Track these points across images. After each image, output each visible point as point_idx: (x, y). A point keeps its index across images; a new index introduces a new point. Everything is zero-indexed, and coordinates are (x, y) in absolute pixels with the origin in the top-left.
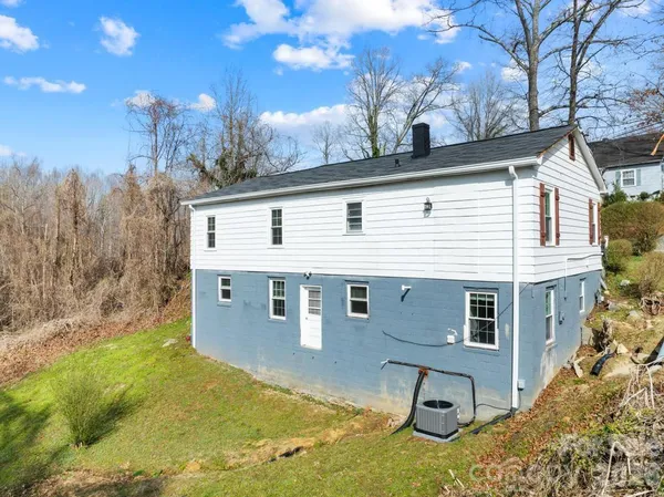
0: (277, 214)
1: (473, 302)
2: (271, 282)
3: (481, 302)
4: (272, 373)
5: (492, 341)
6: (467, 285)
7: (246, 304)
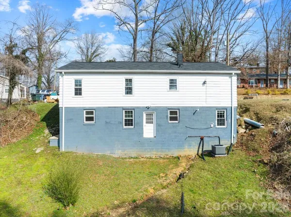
0: (129, 81)
1: (218, 113)
2: (124, 111)
3: (221, 113)
4: (126, 152)
5: (224, 125)
6: (217, 108)
7: (106, 123)
